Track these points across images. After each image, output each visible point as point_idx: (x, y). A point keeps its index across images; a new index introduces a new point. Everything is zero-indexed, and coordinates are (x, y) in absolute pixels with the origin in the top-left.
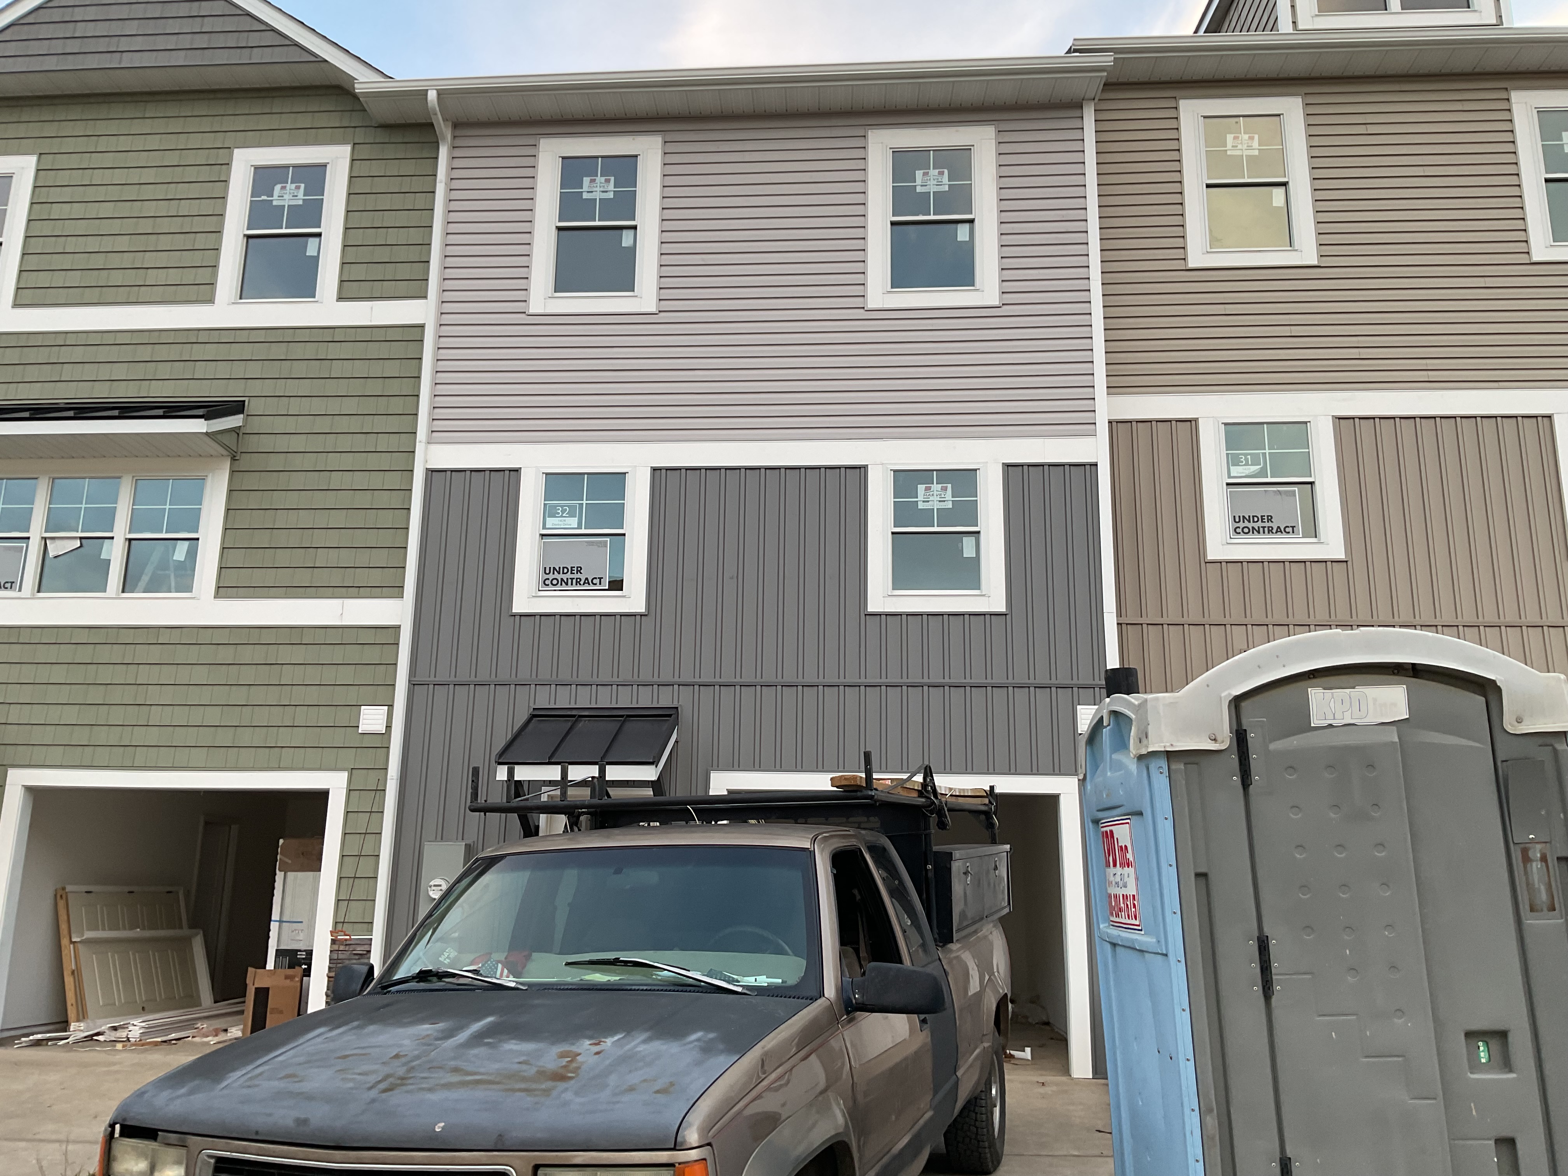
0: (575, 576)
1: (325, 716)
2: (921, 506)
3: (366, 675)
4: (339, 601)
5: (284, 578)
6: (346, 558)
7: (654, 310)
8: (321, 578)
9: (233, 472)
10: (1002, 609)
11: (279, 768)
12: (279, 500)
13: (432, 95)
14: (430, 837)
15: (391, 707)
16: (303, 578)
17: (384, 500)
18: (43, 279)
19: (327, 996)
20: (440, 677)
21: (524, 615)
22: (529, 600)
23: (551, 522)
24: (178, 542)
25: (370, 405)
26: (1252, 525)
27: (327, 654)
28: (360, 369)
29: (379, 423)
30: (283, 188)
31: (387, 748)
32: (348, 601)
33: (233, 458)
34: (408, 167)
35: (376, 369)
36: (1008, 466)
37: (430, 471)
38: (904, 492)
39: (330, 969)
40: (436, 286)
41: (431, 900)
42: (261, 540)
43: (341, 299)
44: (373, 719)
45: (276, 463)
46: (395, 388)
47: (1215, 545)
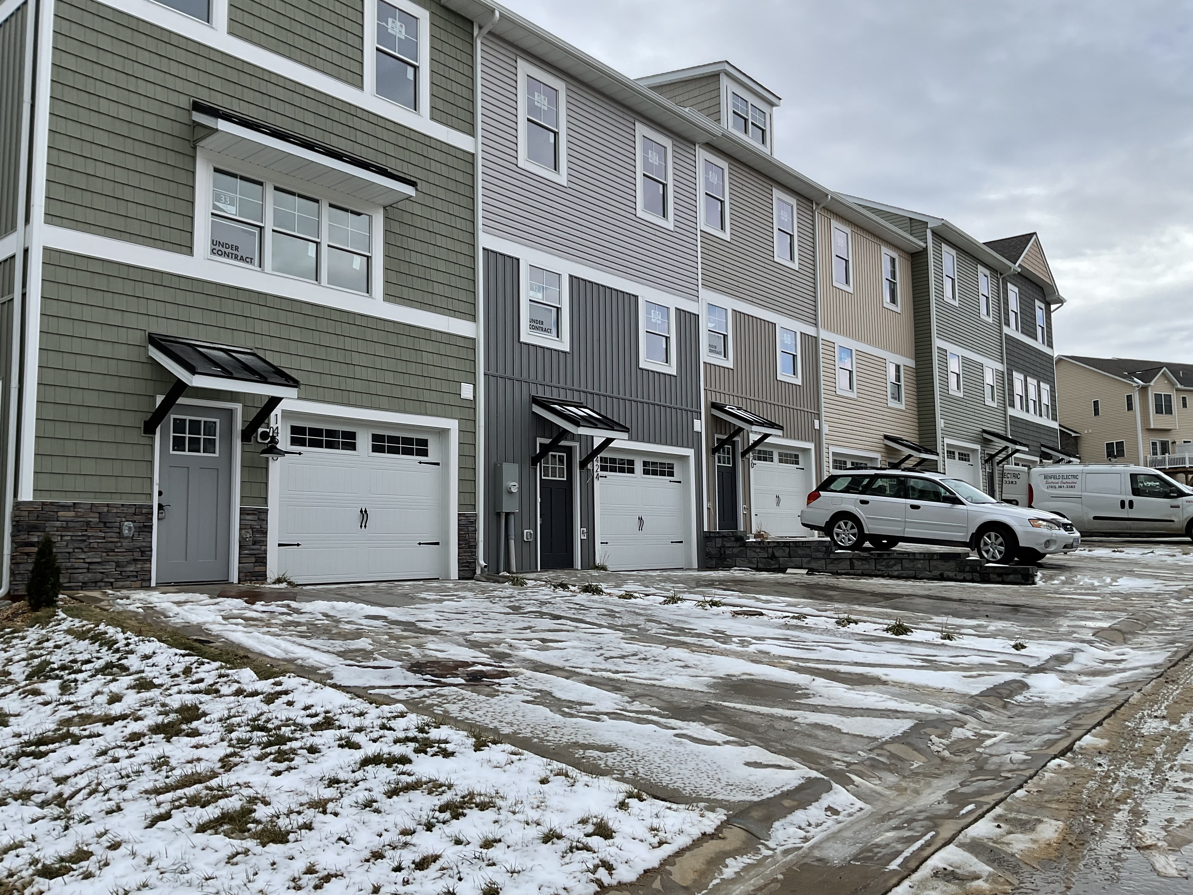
0: (542, 326)
1: (444, 386)
2: (653, 320)
3: (461, 365)
4: (446, 317)
5: (418, 296)
7: (565, 185)
8: (438, 301)
9: (386, 218)
10: (675, 374)
11: (426, 414)
12: (412, 244)
13: (497, 14)
14: (493, 460)
15: (475, 385)
16: (428, 299)
17: (462, 260)
18: (248, 20)
19: (459, 544)
20: (492, 371)
21: (525, 344)
22: (527, 336)
23: (532, 293)
24: (355, 256)
25: (451, 197)
26: (712, 349)
27: (443, 349)
28: (445, 170)
29: (456, 210)
30: (393, 22)
31: (475, 409)
32: (451, 318)
33: (385, 208)
34: (459, 44)
35: (452, 174)
36: (677, 309)
37: (484, 249)
38: (648, 313)
39: (459, 530)
40: (480, 132)
41: (511, 493)
42: (404, 268)
43: (432, 119)
44: (467, 391)
45: (407, 218)
46: (462, 189)
47: (705, 356)
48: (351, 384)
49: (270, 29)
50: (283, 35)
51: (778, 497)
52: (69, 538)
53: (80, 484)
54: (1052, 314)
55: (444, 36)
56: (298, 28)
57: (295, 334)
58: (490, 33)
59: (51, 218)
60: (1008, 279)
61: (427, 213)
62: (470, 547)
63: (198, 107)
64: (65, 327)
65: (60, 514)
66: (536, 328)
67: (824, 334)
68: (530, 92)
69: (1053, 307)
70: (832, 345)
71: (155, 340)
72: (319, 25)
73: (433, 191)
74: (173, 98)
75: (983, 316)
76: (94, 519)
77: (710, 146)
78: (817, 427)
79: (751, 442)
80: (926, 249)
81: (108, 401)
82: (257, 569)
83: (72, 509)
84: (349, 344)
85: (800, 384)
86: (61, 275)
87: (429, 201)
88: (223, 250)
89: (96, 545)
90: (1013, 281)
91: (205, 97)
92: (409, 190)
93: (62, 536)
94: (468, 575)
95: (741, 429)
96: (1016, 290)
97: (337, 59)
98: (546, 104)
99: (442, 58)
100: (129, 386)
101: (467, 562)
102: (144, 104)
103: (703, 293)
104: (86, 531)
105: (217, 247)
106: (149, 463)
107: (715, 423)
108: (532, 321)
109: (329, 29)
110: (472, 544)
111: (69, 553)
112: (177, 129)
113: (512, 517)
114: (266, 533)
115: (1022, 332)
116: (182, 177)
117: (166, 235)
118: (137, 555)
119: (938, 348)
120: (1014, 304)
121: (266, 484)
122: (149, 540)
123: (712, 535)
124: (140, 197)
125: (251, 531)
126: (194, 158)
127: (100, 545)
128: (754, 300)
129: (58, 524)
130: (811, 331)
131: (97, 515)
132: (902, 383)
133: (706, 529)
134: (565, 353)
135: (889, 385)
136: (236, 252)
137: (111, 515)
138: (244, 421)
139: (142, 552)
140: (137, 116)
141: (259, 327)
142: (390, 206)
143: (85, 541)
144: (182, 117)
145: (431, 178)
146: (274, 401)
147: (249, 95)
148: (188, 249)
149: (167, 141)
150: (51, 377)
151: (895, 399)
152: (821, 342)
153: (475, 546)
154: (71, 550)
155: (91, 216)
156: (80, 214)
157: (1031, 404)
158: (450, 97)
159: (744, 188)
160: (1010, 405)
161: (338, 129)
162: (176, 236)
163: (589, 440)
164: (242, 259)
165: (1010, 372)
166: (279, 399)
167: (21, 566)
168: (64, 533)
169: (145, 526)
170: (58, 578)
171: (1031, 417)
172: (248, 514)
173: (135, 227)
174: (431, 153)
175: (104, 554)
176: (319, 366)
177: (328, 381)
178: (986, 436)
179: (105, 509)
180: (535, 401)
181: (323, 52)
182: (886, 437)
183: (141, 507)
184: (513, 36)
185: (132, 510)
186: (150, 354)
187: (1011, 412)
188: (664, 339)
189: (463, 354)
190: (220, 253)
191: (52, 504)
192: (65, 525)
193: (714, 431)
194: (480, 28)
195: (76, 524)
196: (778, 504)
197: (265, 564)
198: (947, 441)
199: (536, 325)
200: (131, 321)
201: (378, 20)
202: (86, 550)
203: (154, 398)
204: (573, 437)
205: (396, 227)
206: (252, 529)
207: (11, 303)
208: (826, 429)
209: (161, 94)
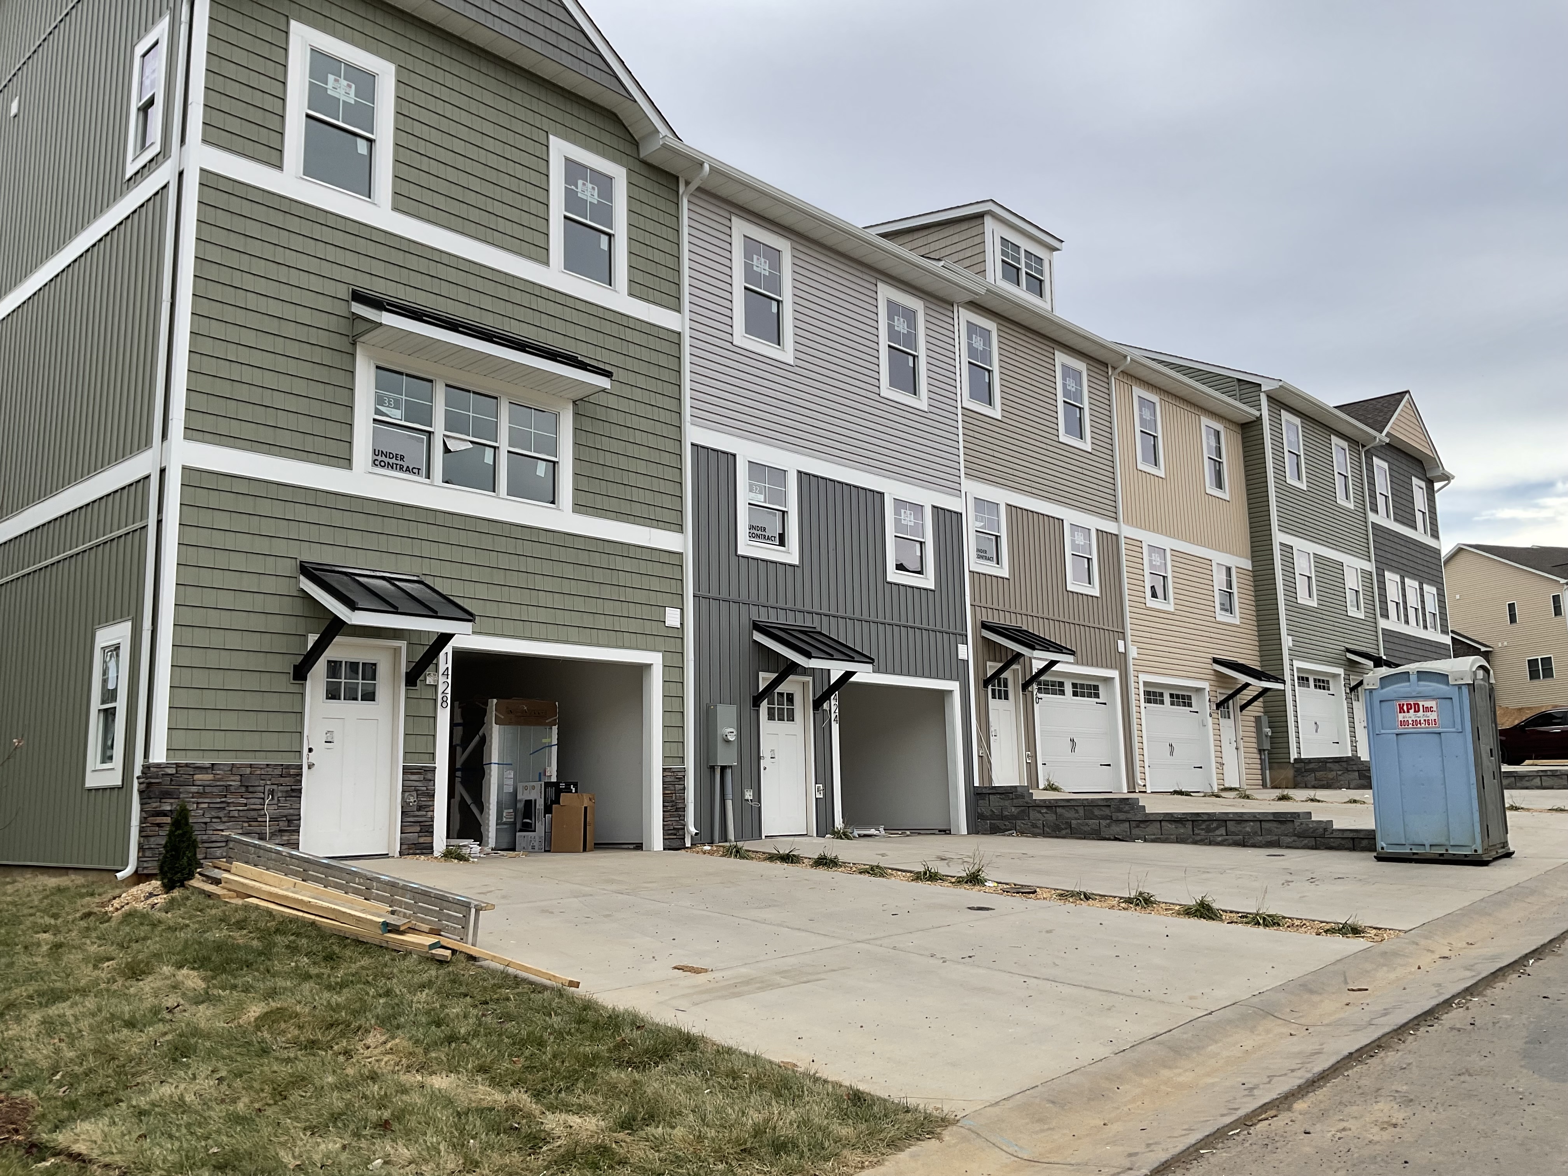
0: (763, 533)
1: (646, 612)
2: (903, 522)
3: (665, 586)
4: (647, 529)
5: (614, 504)
6: (649, 497)
7: (792, 363)
8: (637, 509)
9: (576, 414)
10: (933, 588)
11: (623, 647)
12: (606, 443)
13: (706, 167)
14: (706, 700)
15: (682, 610)
16: (625, 507)
17: (666, 459)
18: (415, 193)
19: (664, 806)
20: (704, 592)
21: (743, 557)
22: (746, 547)
23: (752, 495)
24: (539, 461)
25: (652, 385)
26: (982, 554)
27: (643, 567)
28: (645, 354)
29: (660, 401)
30: (584, 184)
31: (682, 639)
32: (652, 530)
33: (574, 402)
34: (661, 204)
35: (654, 357)
36: (933, 507)
37: (692, 444)
38: (897, 512)
39: (664, 789)
40: (686, 306)
41: (728, 742)
42: (597, 472)
43: (631, 294)
44: (672, 617)
45: (601, 413)
46: (666, 375)
47: (972, 563)
48: (534, 614)
49: (440, 202)
50: (455, 207)
51: (1072, 740)
52: (206, 806)
53: (220, 741)
54: (1436, 495)
55: (643, 196)
56: (471, 198)
57: (469, 556)
58: (699, 189)
59: (192, 432)
60: (1373, 451)
61: (624, 405)
62: (677, 810)
63: (358, 297)
64: (206, 558)
65: (196, 777)
66: (758, 536)
67: (1127, 531)
68: (748, 255)
69: (1437, 485)
70: (1139, 544)
71: (308, 571)
72: (497, 193)
73: (631, 378)
74: (330, 288)
75: (1341, 500)
76: (235, 783)
77: (975, 306)
78: (1121, 649)
79: (1035, 671)
80: (1260, 419)
81: (253, 642)
82: (422, 840)
83: (210, 771)
84: (532, 565)
85: (1098, 595)
86: (202, 498)
87: (626, 391)
88: (387, 460)
89: (236, 814)
90: (1379, 454)
91: (365, 284)
92: (603, 382)
93: (198, 803)
94: (677, 844)
95: (1019, 655)
96: (1385, 465)
97: (518, 231)
98: (767, 268)
99: (641, 222)
100: (277, 624)
101: (674, 829)
102: (296, 296)
103: (967, 485)
104: (225, 796)
105: (379, 458)
106: (299, 715)
107: (988, 649)
108: (751, 527)
109: (508, 197)
110: (680, 806)
111: (206, 823)
112: (333, 323)
113: (729, 771)
114: (433, 796)
115: (1396, 520)
116: (338, 378)
117: (320, 445)
118: (283, 825)
119: (1281, 544)
120: (1383, 484)
121: (434, 736)
122: (296, 806)
123: (984, 791)
124: (292, 404)
125: (415, 794)
126: (353, 355)
127: (241, 814)
128: (1034, 491)
129: (194, 789)
130: (1110, 527)
131: (238, 778)
132: (1235, 590)
133: (976, 784)
134: (794, 566)
135: (1217, 593)
136: (401, 463)
137: (254, 777)
138: (408, 662)
139: (289, 821)
140: (289, 312)
141: (427, 549)
142: (581, 399)
143: (224, 808)
144: (340, 308)
145: (630, 364)
146: (445, 638)
147: (416, 280)
148: (347, 462)
149: (323, 338)
150: (190, 617)
151: (1226, 610)
152: (1123, 540)
153: (684, 809)
154: (208, 820)
155: (235, 428)
156: (223, 427)
157: (1411, 613)
158: (651, 268)
159: (1018, 353)
160: (1382, 616)
161: (520, 313)
162: (332, 448)
163: (825, 674)
164: (408, 470)
165: (1380, 572)
166: (449, 637)
167: (152, 839)
168: (200, 800)
169: (292, 790)
170: (195, 854)
171: (1413, 630)
172: (412, 773)
173: (285, 438)
174: (629, 335)
175: (246, 825)
176: (496, 593)
177: (507, 611)
178: (1350, 656)
179: (248, 771)
180: (758, 627)
181: (502, 225)
182: (1216, 661)
183: (288, 767)
184: (726, 191)
185: (278, 772)
186: (302, 586)
187: (1383, 623)
188: (918, 545)
189: (668, 571)
190: (383, 464)
191: (187, 765)
192: (201, 791)
193: (986, 657)
194: (687, 183)
195: (215, 790)
196: (1073, 749)
197: (431, 833)
198: (1297, 664)
199: (757, 533)
200: (280, 548)
201: (566, 183)
202: (224, 819)
203: (305, 636)
204: (805, 671)
205: (587, 425)
206: (417, 791)
207: (144, 531)
208: (1133, 652)
209: (316, 284)
